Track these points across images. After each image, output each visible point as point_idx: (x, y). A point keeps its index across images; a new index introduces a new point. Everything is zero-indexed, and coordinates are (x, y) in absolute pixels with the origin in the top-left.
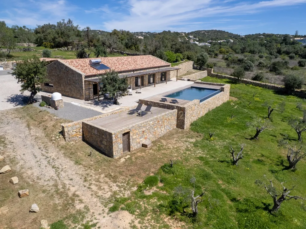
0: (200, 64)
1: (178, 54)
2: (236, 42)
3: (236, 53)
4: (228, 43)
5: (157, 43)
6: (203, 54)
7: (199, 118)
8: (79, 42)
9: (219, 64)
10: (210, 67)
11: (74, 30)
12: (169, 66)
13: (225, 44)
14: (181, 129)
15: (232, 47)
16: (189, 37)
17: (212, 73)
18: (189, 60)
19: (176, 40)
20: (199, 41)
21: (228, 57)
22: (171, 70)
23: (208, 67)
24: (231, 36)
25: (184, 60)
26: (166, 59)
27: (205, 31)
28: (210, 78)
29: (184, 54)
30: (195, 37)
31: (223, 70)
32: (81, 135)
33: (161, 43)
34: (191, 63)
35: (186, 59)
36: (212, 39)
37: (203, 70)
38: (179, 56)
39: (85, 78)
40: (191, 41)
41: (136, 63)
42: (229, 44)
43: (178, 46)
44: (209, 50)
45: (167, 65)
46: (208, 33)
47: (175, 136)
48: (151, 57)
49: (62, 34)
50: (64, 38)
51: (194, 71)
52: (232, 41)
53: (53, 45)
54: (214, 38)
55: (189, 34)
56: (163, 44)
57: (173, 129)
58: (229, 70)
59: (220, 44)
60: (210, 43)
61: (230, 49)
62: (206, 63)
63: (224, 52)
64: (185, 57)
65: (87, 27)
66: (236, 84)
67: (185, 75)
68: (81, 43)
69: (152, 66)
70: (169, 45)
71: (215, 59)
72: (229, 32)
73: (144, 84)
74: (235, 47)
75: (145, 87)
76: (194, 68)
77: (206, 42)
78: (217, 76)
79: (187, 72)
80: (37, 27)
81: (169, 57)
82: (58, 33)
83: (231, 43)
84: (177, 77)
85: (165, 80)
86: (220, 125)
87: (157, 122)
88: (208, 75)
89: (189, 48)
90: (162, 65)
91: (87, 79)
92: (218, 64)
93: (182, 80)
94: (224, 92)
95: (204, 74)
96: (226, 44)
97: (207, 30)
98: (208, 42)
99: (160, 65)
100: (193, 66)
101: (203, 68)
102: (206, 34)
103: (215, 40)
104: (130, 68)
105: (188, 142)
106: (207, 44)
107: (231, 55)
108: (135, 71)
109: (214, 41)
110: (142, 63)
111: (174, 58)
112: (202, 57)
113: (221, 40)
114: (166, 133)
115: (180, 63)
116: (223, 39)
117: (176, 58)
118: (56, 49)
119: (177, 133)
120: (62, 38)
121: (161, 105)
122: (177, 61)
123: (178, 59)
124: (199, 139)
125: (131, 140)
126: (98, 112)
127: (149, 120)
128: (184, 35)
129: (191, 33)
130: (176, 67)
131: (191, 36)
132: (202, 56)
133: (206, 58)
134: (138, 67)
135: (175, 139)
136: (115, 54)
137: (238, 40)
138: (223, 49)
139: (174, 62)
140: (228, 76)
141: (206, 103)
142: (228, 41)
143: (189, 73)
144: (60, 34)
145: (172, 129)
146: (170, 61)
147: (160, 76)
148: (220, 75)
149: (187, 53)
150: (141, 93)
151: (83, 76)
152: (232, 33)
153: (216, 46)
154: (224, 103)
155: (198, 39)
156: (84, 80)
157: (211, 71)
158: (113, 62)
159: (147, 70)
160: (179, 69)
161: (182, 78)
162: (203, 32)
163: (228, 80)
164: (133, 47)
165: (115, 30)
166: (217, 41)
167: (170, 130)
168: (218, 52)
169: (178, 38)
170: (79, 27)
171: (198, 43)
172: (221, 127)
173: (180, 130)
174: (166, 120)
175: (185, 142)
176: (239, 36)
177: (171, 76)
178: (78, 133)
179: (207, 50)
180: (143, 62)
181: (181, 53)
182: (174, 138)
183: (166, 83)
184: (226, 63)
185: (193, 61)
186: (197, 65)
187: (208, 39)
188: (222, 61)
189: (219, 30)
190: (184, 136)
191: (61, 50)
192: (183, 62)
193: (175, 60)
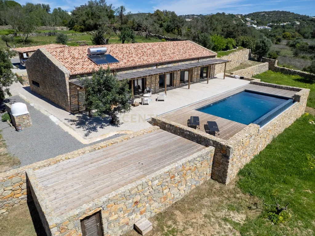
0: (259, 53)
1: (229, 39)
2: (304, 24)
3: (305, 38)
4: (293, 26)
5: (204, 25)
6: (265, 39)
7: (256, 157)
8: (111, 24)
9: (283, 52)
10: (273, 57)
11: (107, 10)
12: (214, 56)
13: (289, 26)
14: (219, 182)
15: (299, 30)
16: (246, 20)
17: (276, 65)
18: (244, 47)
19: (229, 22)
20: (258, 24)
21: (294, 43)
22: (217, 64)
23: (270, 58)
24: (297, 17)
25: (238, 48)
26: (212, 47)
27: (266, 12)
28: (272, 72)
29: (238, 39)
30: (252, 19)
31: (290, 61)
32: (26, 193)
33: (209, 25)
34: (246, 52)
35: (240, 47)
36: (272, 22)
37: (263, 62)
38: (231, 42)
39: (70, 78)
40: (247, 24)
41: (163, 52)
42: (295, 27)
43: (231, 29)
44: (269, 34)
45: (211, 55)
46: (268, 14)
47: (206, 201)
48: (190, 43)
49: (92, 14)
50: (95, 20)
51: (250, 62)
52: (298, 23)
53: (84, 28)
54: (276, 20)
55: (246, 16)
56: (211, 26)
57: (205, 182)
58: (299, 62)
59: (283, 26)
60: (271, 26)
61: (297, 33)
62: (268, 52)
63: (289, 36)
64: (239, 44)
65: (121, 6)
66: (311, 84)
67: (237, 69)
68: (113, 25)
69: (188, 57)
70: (219, 27)
71: (277, 46)
72: (295, 13)
73: (174, 84)
74: (303, 30)
75: (174, 88)
76: (250, 59)
77: (266, 26)
78: (282, 71)
79: (241, 64)
80: (75, 9)
81: (216, 43)
82: (88, 14)
83: (297, 25)
84: (225, 72)
85: (207, 77)
86: (296, 174)
87: (169, 179)
88: (269, 69)
89: (245, 32)
90: (203, 56)
91: (74, 80)
92: (281, 53)
93: (232, 77)
94: (299, 103)
95: (263, 67)
96: (291, 27)
97: (268, 12)
98: (268, 25)
99: (200, 56)
100: (250, 55)
101: (263, 58)
102: (266, 16)
103: (277, 22)
104: (152, 60)
105: (231, 222)
106: (266, 27)
107: (299, 40)
108: (159, 65)
109: (275, 24)
110: (174, 53)
111: (223, 45)
112: (263, 44)
113: (284, 22)
114: (188, 192)
115: (231, 52)
116: (287, 21)
117: (225, 45)
118: (85, 33)
119: (210, 193)
120: (93, 20)
121: (187, 134)
122: (227, 48)
123: (229, 45)
124: (253, 214)
125: (105, 226)
126: (76, 140)
127: (151, 179)
128: (240, 17)
129: (248, 16)
130: (225, 58)
131: (247, 19)
132: (263, 42)
133: (269, 45)
134: (166, 59)
135: (204, 212)
136: (152, 38)
137: (305, 22)
138: (288, 33)
139: (224, 50)
140: (299, 71)
141: (271, 128)
142: (294, 23)
143: (243, 66)
144: (90, 16)
145: (202, 182)
146: (218, 48)
147: (200, 72)
148: (287, 70)
149: (241, 38)
150: (163, 100)
151: (66, 76)
152: (298, 13)
153: (279, 29)
154: (297, 120)
155: (256, 22)
156: (67, 81)
157: (275, 62)
158: (128, 51)
159: (180, 64)
160: (228, 62)
161: (232, 74)
162: (262, 14)
163: (299, 77)
164: (176, 30)
165: (158, 10)
166: (280, 23)
167: (198, 185)
168: (280, 37)
169: (233, 21)
170: (112, 6)
171: (256, 26)
172: (297, 181)
173: (217, 185)
174: (189, 171)
175: (223, 223)
176: (308, 17)
177: (216, 71)
178: (18, 192)
179: (267, 35)
180: (176, 50)
181: (234, 37)
182: (202, 206)
183: (208, 83)
184: (292, 50)
185: (250, 48)
186: (255, 54)
187: (268, 22)
188: (286, 49)
189: (283, 11)
190: (222, 202)
191: (91, 34)
192: (235, 51)
193: (224, 47)
